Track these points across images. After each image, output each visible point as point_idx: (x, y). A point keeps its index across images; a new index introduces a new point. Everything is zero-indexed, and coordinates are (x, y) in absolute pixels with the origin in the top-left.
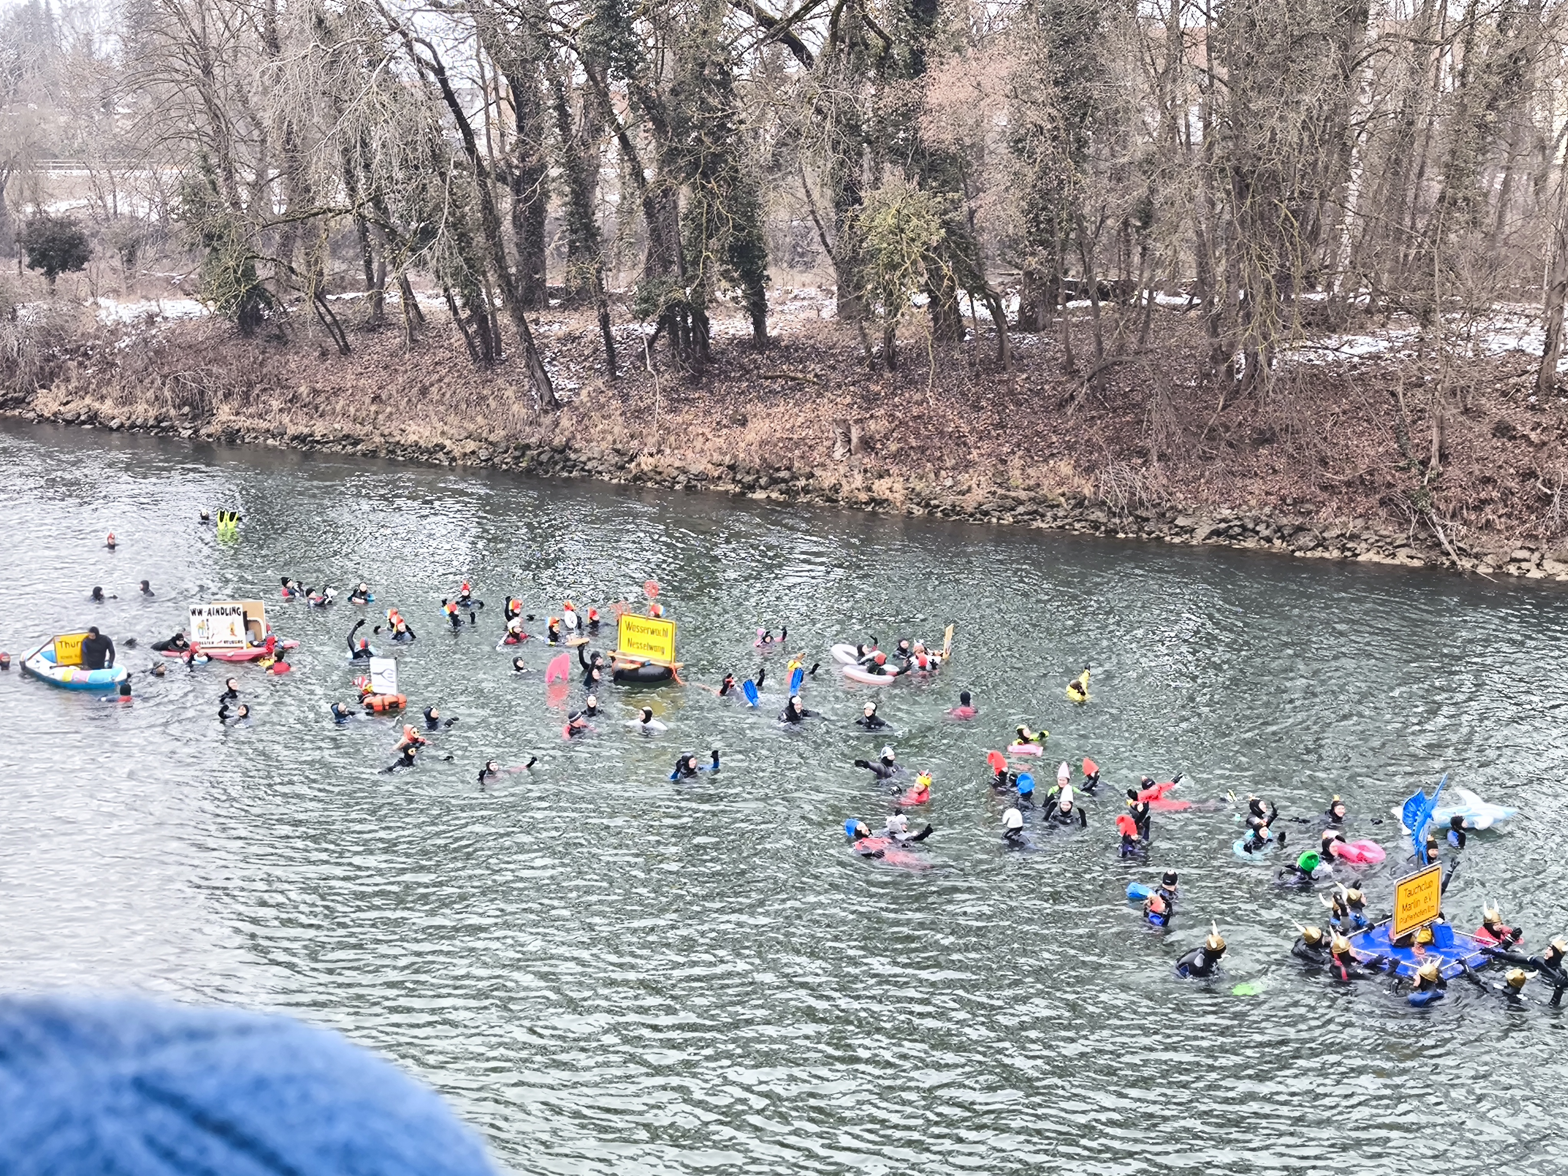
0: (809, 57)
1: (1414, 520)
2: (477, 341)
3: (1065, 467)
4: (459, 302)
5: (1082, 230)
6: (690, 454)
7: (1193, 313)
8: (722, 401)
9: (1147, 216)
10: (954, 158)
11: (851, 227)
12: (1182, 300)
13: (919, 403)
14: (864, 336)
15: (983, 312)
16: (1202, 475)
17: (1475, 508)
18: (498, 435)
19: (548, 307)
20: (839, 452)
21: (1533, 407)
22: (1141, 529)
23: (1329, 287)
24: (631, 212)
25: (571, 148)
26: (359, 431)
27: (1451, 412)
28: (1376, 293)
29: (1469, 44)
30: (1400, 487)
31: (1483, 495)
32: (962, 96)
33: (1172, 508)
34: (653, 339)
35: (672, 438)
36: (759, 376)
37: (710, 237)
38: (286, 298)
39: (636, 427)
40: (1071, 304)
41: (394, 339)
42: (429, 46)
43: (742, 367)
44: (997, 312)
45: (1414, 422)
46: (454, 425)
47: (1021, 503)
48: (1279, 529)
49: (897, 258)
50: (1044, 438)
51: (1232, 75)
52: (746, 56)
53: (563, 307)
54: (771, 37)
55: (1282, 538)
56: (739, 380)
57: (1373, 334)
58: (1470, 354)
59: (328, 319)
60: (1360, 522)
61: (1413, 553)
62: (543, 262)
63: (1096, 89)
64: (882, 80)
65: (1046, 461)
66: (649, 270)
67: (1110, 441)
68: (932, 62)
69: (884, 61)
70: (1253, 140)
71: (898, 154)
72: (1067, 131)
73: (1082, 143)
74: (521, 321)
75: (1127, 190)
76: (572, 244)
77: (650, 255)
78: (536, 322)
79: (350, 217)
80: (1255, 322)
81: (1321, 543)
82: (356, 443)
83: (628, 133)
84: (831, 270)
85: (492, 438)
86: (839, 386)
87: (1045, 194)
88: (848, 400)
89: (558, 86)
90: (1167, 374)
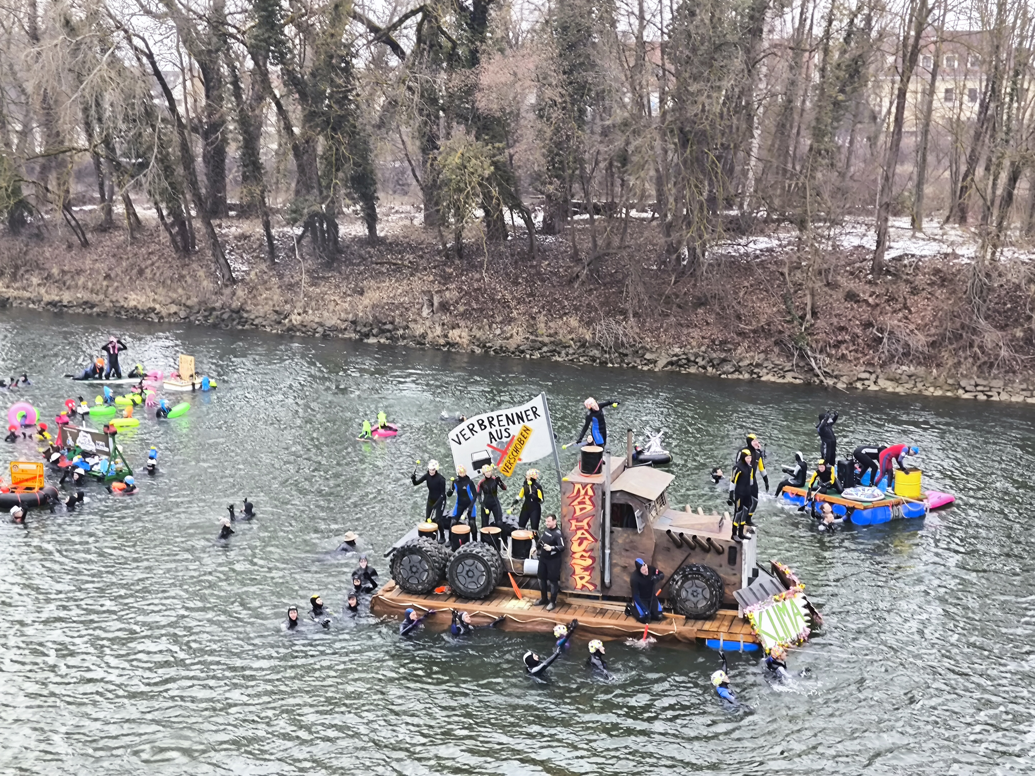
0: (403, 53)
1: (796, 354)
2: (178, 239)
3: (574, 322)
4: (165, 213)
5: (583, 169)
6: (326, 314)
7: (654, 223)
8: (347, 278)
9: (624, 159)
10: (498, 120)
11: (432, 165)
12: (649, 215)
13: (478, 280)
14: (442, 236)
15: (520, 222)
16: (662, 326)
17: (835, 346)
18: (194, 301)
19: (228, 216)
20: (425, 312)
21: (870, 282)
22: (623, 361)
23: (741, 207)
24: (285, 154)
25: (242, 110)
26: (95, 298)
27: (818, 285)
28: (771, 210)
29: (826, 51)
30: (787, 333)
31: (840, 338)
32: (503, 80)
33: (642, 348)
34: (300, 238)
35: (313, 303)
36: (372, 263)
37: (338, 170)
38: (43, 209)
39: (289, 295)
40: (576, 217)
41: (120, 237)
42: (143, 40)
43: (361, 256)
44: (529, 221)
45: (796, 292)
46: (162, 295)
47: (545, 345)
48: (711, 361)
49: (462, 185)
50: (560, 303)
51: (676, 69)
52: (361, 52)
53: (239, 217)
54: (377, 39)
55: (713, 366)
56: (359, 265)
57: (769, 237)
58: (830, 248)
59: (73, 223)
60: (762, 356)
61: (796, 375)
62: (224, 187)
63: (590, 77)
64: (451, 69)
65: (561, 318)
66: (297, 192)
67: (602, 304)
68: (483, 59)
69: (452, 57)
70: (692, 111)
71: (462, 118)
72: (573, 105)
73: (582, 112)
74: (208, 225)
75: (611, 142)
76: (244, 174)
77: (298, 182)
78: (220, 226)
79: (88, 154)
80: (694, 227)
81: (738, 370)
82: (92, 306)
83: (282, 102)
84: (420, 194)
85: (189, 303)
86: (425, 269)
87: (559, 145)
88: (432, 278)
89: (233, 69)
90: (639, 261)
